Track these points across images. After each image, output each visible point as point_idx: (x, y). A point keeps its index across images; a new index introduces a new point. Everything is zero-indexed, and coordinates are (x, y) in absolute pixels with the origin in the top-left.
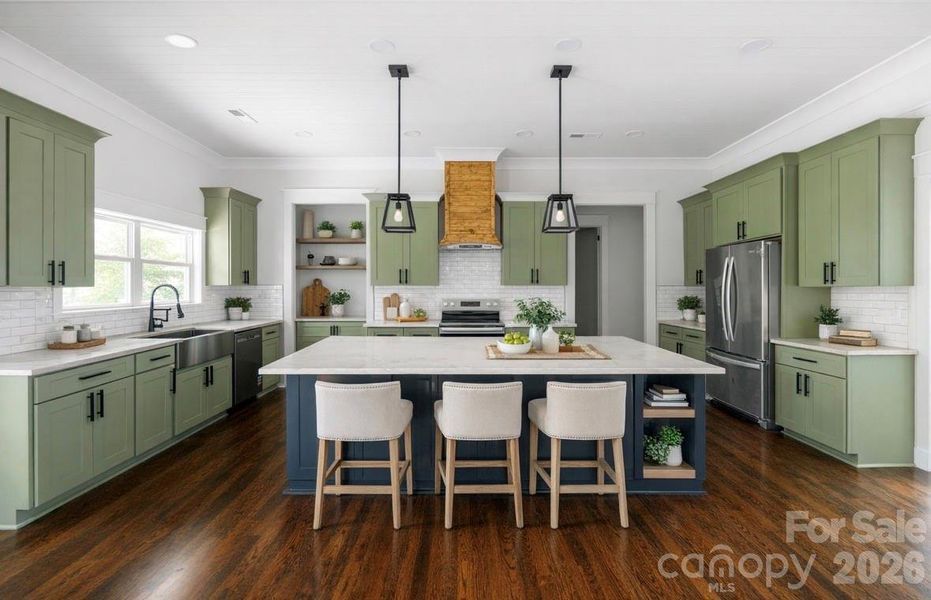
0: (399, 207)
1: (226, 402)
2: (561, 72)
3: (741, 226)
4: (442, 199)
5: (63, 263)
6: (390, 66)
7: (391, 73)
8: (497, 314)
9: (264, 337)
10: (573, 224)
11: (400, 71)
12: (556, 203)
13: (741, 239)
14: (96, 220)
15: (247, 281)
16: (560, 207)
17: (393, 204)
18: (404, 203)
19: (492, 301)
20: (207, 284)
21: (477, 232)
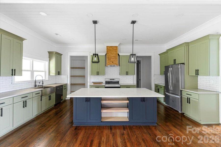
0: (95, 57)
1: (54, 103)
2: (133, 22)
3: (175, 60)
4: (106, 54)
5: (15, 69)
6: (93, 21)
7: (93, 23)
8: (118, 82)
9: (64, 87)
10: (136, 61)
11: (95, 22)
12: (132, 56)
13: (175, 64)
14: (23, 60)
15: (59, 74)
16: (133, 57)
17: (94, 56)
18: (97, 56)
19: (117, 79)
20: (49, 75)
21: (114, 62)
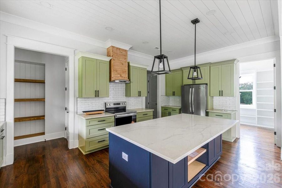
8: (125, 107)
21: (122, 76)
